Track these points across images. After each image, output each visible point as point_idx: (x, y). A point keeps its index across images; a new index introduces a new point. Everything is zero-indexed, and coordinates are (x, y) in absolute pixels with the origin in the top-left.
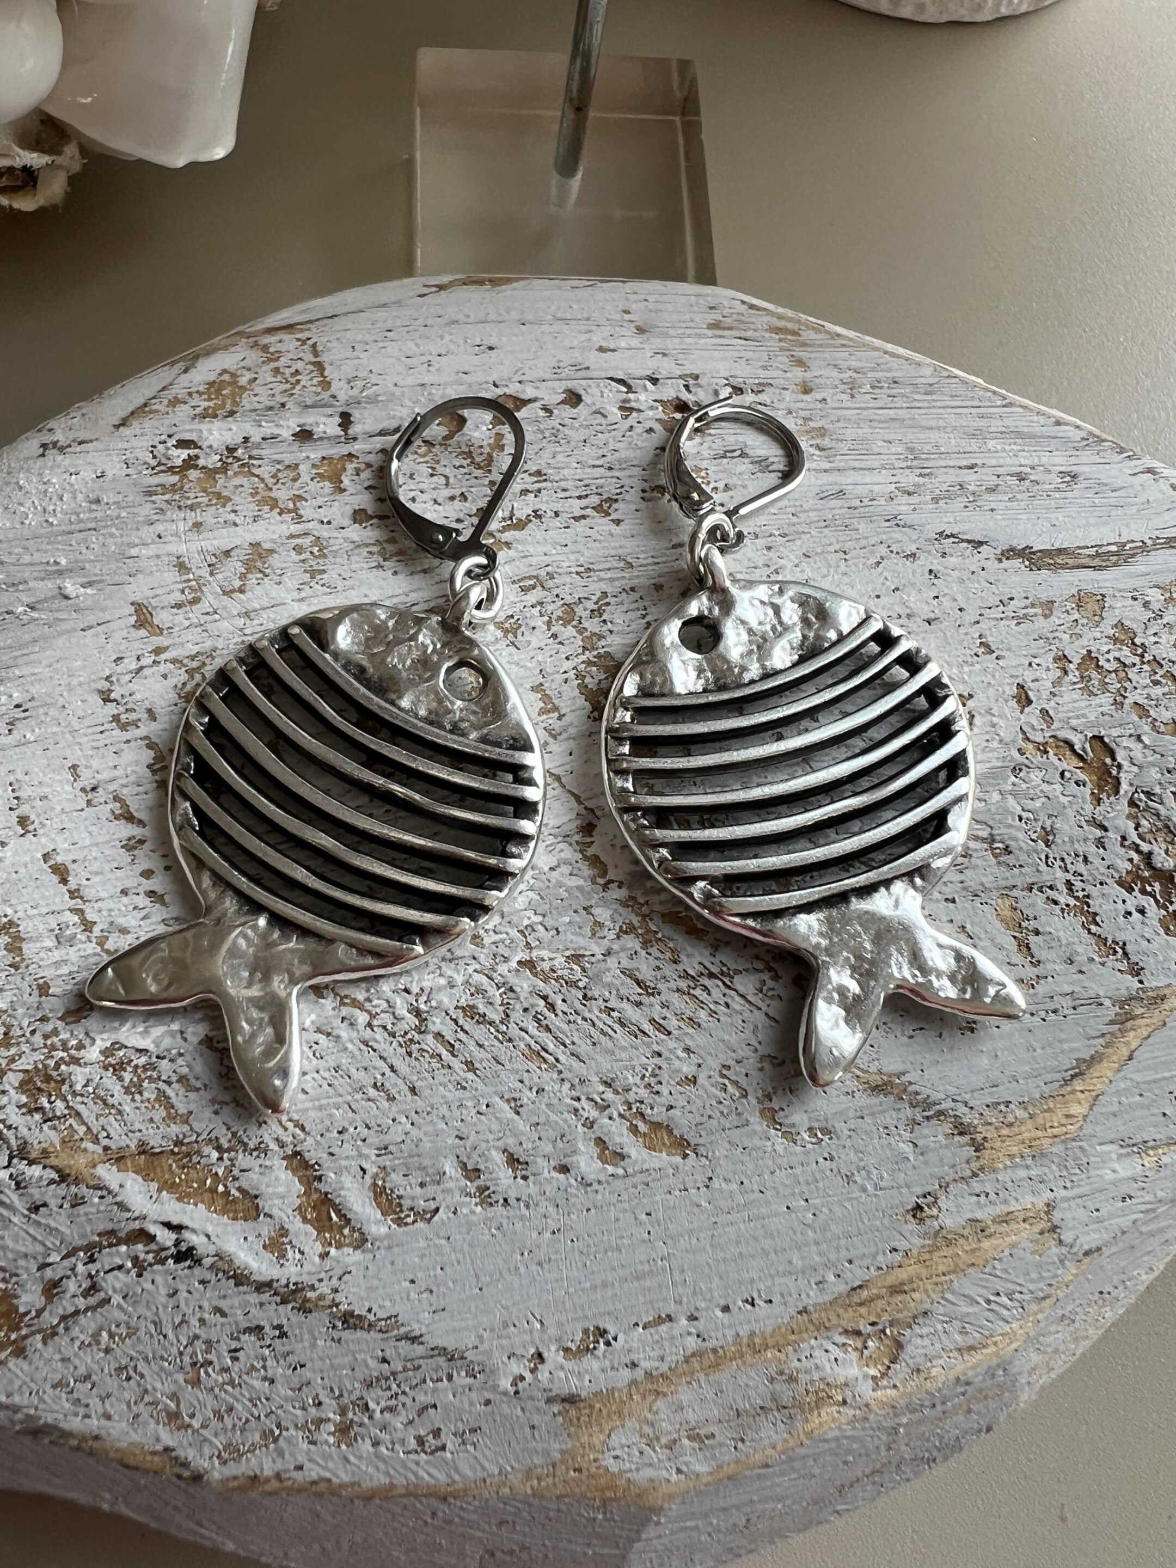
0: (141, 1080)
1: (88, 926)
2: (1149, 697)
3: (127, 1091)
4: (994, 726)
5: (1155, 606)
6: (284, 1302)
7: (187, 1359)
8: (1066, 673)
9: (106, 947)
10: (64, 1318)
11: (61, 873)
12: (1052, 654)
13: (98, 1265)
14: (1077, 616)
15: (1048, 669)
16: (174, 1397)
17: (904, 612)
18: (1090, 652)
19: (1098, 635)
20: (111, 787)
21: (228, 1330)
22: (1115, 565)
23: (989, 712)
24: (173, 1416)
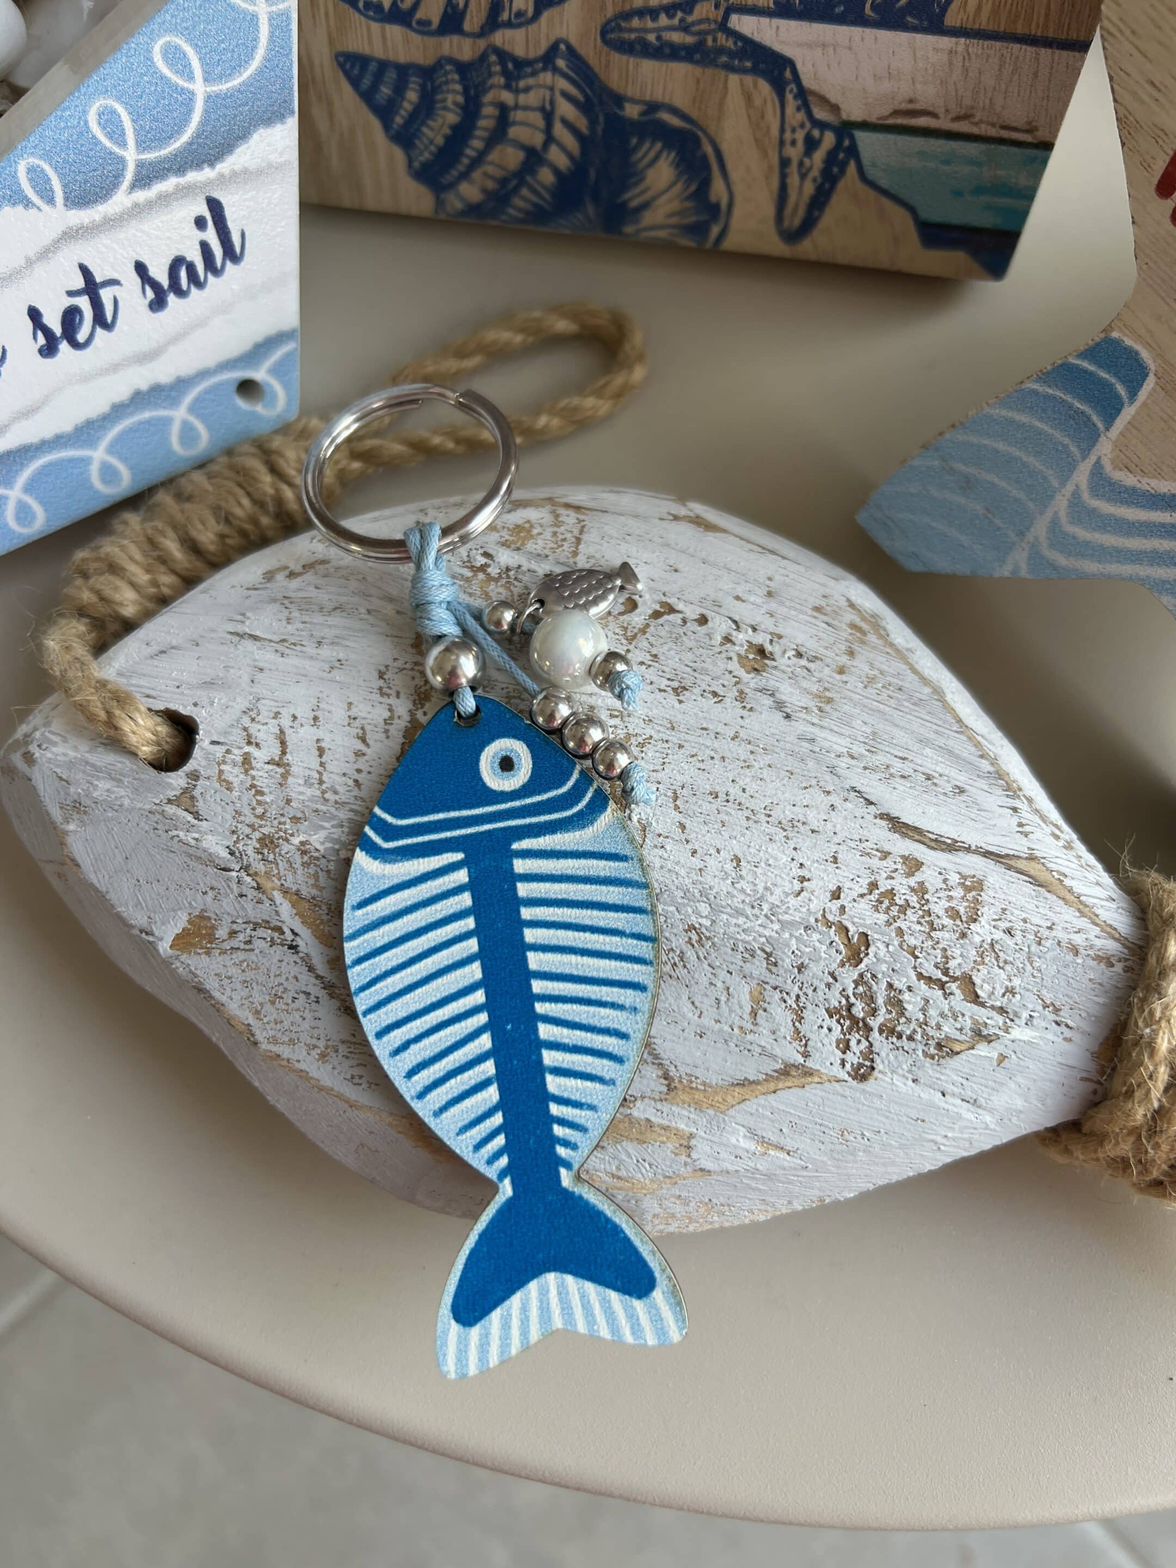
0: (311, 863)
1: (321, 782)
2: (909, 928)
3: (303, 864)
4: (810, 900)
5: (950, 883)
6: (324, 988)
7: (274, 992)
8: (870, 894)
9: (327, 796)
10: (232, 948)
11: (321, 751)
12: (870, 880)
13: (255, 933)
14: (899, 866)
15: (861, 887)
16: (261, 1004)
17: (802, 819)
18: (893, 889)
19: (904, 882)
20: (363, 722)
21: (297, 988)
22: (943, 850)
23: (812, 892)
24: (257, 1012)
